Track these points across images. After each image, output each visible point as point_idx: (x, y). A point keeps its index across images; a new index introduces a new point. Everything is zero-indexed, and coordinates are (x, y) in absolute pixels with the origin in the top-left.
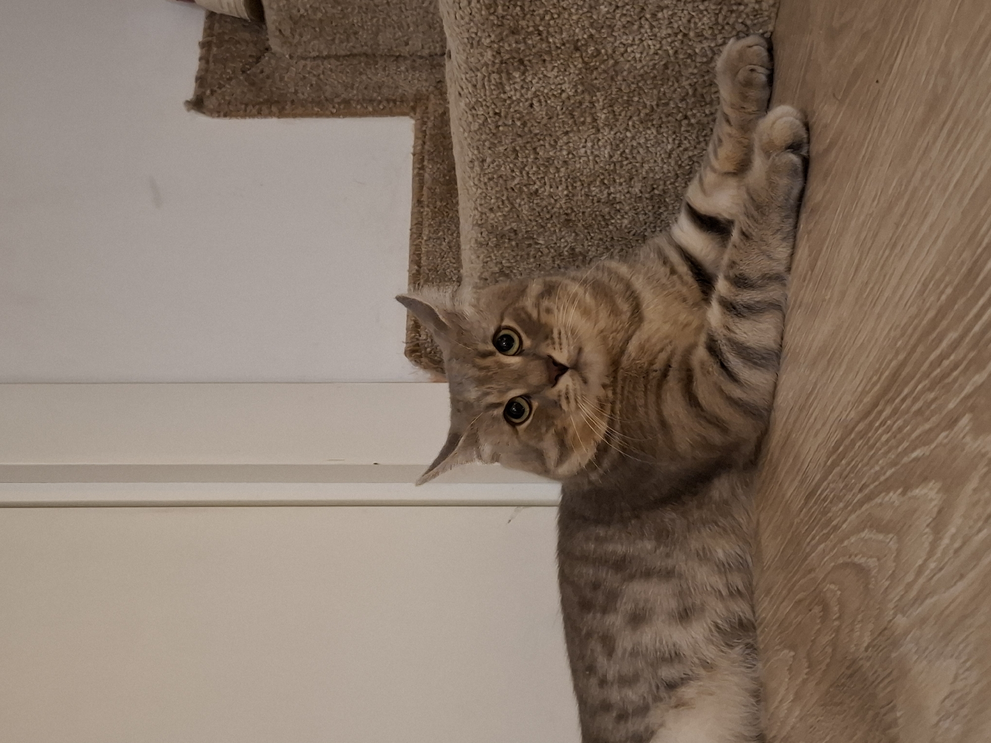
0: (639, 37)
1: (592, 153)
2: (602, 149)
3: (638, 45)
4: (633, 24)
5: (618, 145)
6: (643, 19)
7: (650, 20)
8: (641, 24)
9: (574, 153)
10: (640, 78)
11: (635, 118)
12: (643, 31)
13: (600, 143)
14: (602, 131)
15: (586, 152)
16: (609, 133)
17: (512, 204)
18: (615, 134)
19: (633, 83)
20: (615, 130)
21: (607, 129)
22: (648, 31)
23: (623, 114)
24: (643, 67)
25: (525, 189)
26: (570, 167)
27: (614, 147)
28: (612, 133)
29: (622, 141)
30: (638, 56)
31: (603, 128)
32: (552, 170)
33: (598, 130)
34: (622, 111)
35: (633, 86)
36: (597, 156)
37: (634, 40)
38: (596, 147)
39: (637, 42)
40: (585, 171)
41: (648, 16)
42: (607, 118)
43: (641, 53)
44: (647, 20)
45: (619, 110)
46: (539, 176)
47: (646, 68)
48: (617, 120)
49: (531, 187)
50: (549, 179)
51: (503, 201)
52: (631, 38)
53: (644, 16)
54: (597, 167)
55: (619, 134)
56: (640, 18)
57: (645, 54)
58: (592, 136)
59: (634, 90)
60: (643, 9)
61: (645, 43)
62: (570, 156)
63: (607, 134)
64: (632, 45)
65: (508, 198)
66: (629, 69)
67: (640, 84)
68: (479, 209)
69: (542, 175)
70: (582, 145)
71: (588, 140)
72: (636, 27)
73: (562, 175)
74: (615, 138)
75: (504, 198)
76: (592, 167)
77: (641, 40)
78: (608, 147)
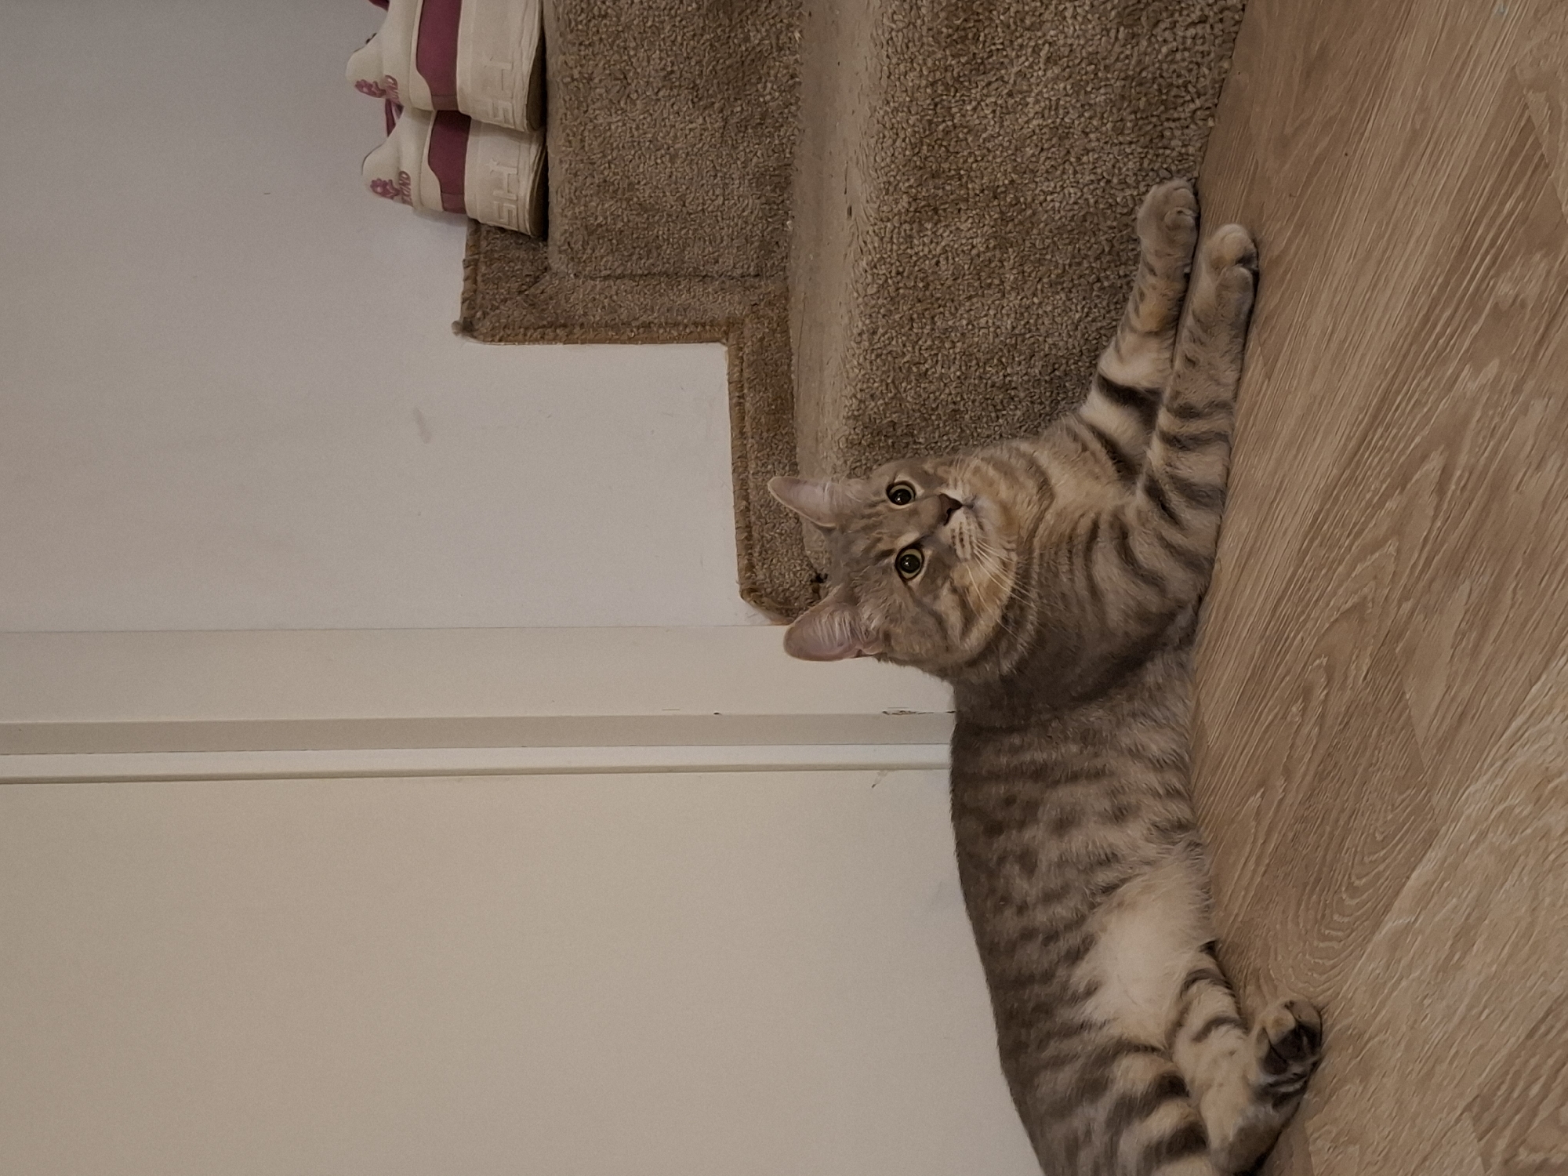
0: (1061, 183)
1: (994, 323)
2: (1005, 318)
3: (1059, 193)
4: (1056, 169)
5: (1022, 314)
6: (1067, 163)
7: (1075, 164)
8: (1064, 169)
9: (975, 323)
10: (1056, 232)
11: (1045, 280)
12: (1065, 177)
13: (1004, 311)
14: (1007, 296)
15: (987, 322)
16: (1016, 299)
17: (896, 388)
18: (1021, 299)
19: (1047, 238)
20: (1022, 295)
21: (1014, 294)
22: (1071, 176)
23: (1033, 275)
24: (1060, 219)
25: (914, 369)
26: (967, 341)
27: (1018, 315)
28: (1019, 298)
29: (1028, 308)
30: (1057, 205)
31: (1009, 293)
32: (947, 345)
33: (1004, 296)
34: (1033, 271)
35: (1048, 241)
36: (999, 327)
37: (1055, 187)
38: (999, 316)
39: (1058, 189)
40: (983, 346)
41: (1073, 160)
42: (1016, 279)
43: (1061, 202)
44: (1071, 164)
45: (1029, 271)
46: (933, 353)
47: (1063, 220)
48: (1025, 283)
49: (921, 366)
50: (943, 355)
51: (887, 385)
52: (1052, 185)
53: (1068, 160)
54: (997, 340)
55: (1025, 299)
56: (1064, 163)
57: (1065, 203)
58: (997, 302)
59: (1048, 247)
60: (1068, 152)
61: (1066, 191)
62: (970, 327)
63: (1013, 300)
64: (1052, 193)
65: (893, 382)
66: (1046, 220)
67: (1055, 239)
68: (859, 396)
69: (935, 352)
70: (984, 313)
71: (992, 306)
72: (1059, 172)
73: (957, 350)
74: (1020, 306)
75: (889, 381)
76: (991, 341)
77: (1063, 188)
78: (1013, 316)
